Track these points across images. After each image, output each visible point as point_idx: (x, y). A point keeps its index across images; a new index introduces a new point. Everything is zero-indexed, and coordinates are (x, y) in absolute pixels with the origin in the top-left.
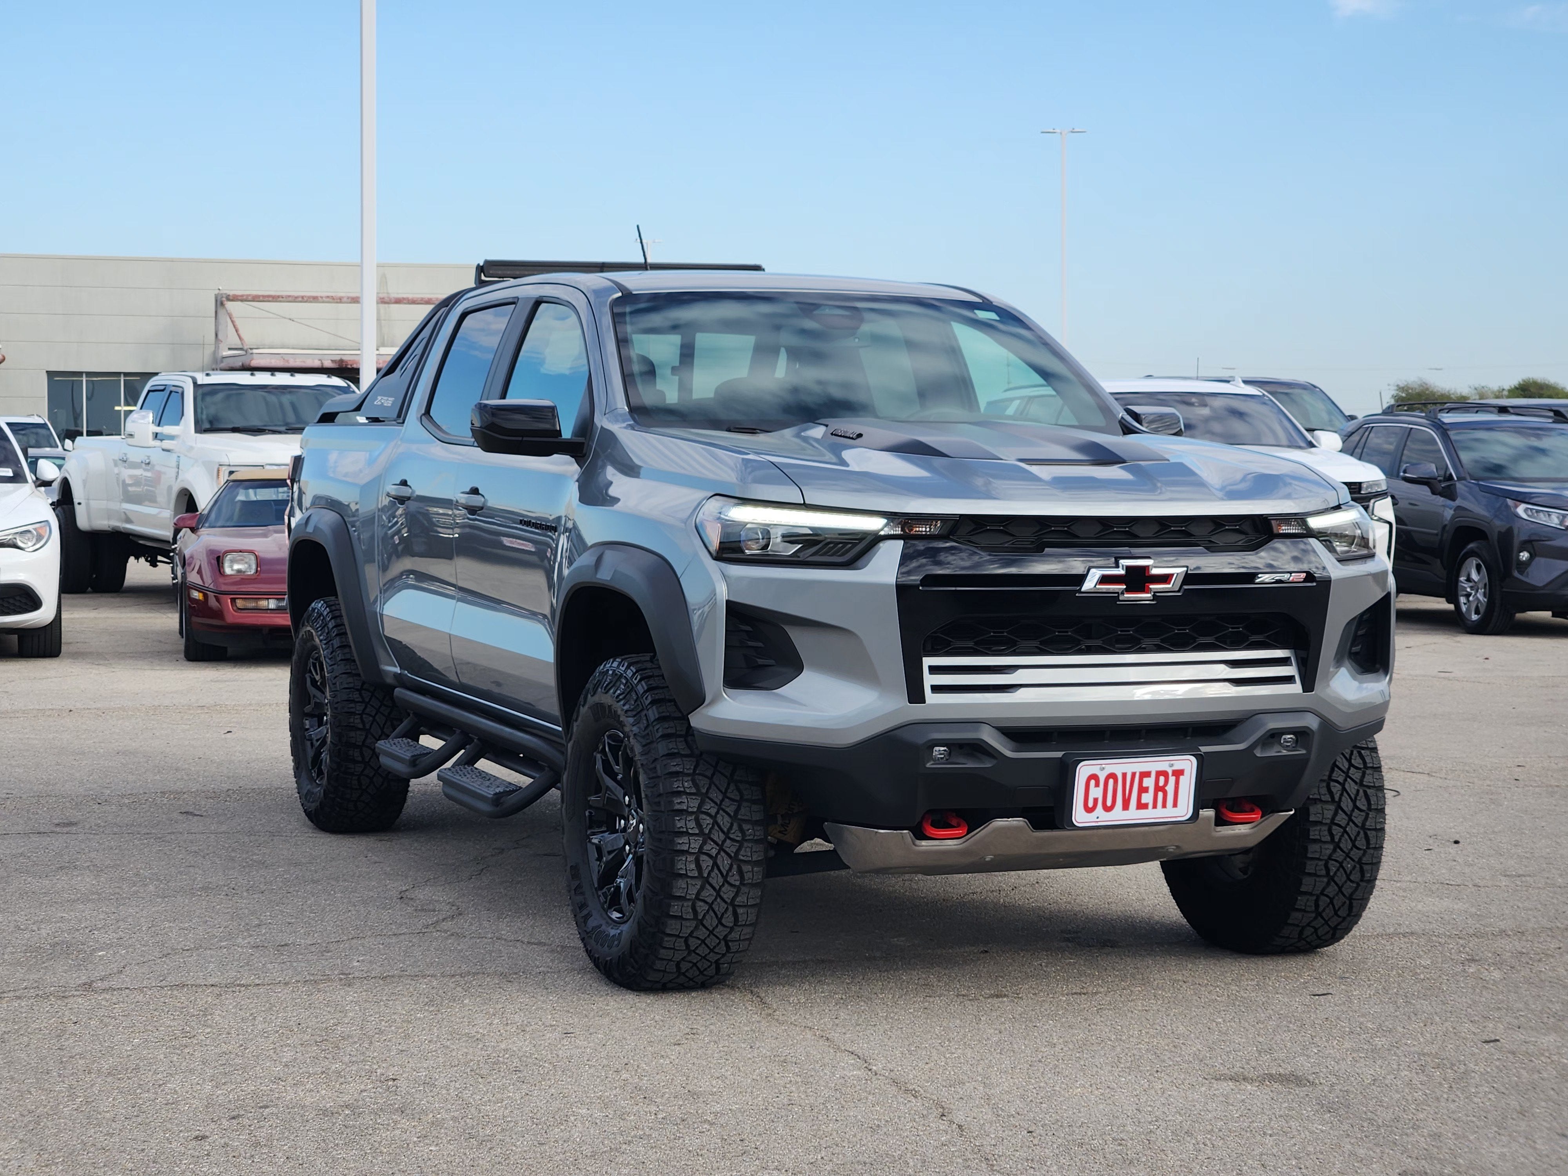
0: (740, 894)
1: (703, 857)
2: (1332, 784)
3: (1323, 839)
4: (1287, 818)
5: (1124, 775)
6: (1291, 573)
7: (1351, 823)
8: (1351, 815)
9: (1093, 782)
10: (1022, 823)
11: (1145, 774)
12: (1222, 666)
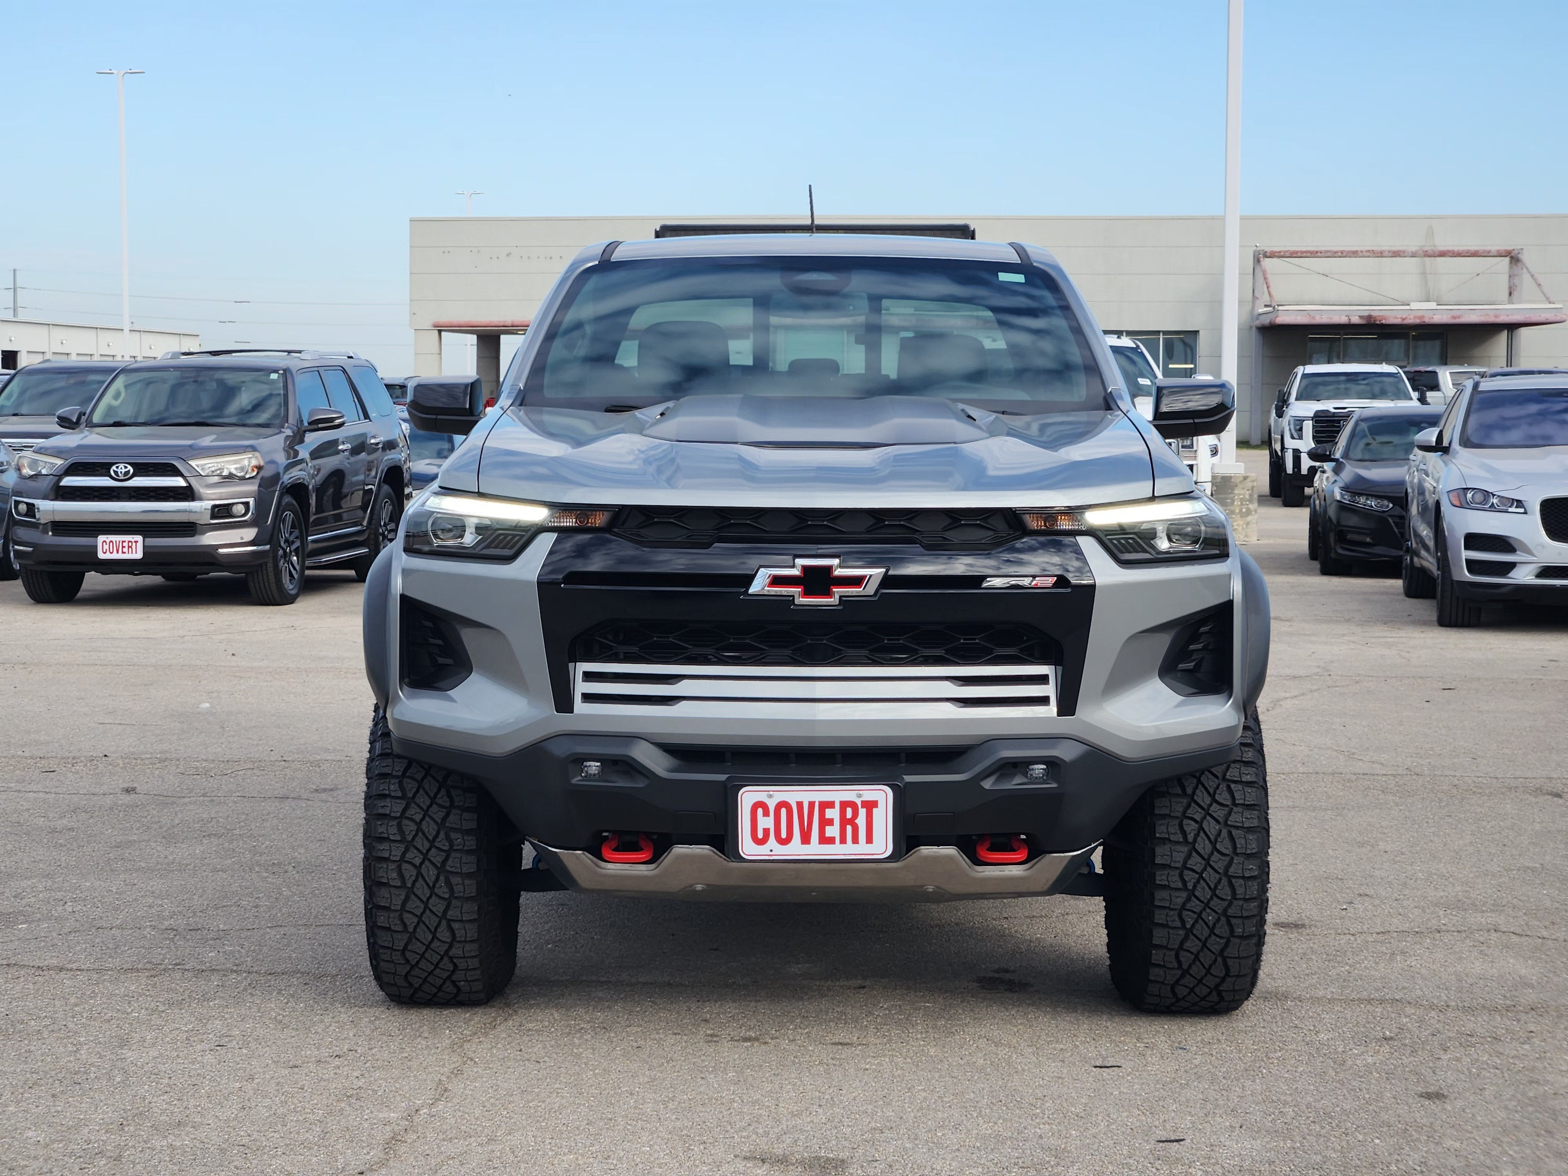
0: (451, 908)
1: (405, 866)
2: (1186, 822)
3: (1173, 885)
4: (1069, 858)
5: (800, 805)
6: (1034, 577)
7: (1209, 869)
8: (1209, 859)
9: (760, 811)
10: (706, 852)
11: (826, 805)
12: (947, 683)
